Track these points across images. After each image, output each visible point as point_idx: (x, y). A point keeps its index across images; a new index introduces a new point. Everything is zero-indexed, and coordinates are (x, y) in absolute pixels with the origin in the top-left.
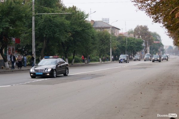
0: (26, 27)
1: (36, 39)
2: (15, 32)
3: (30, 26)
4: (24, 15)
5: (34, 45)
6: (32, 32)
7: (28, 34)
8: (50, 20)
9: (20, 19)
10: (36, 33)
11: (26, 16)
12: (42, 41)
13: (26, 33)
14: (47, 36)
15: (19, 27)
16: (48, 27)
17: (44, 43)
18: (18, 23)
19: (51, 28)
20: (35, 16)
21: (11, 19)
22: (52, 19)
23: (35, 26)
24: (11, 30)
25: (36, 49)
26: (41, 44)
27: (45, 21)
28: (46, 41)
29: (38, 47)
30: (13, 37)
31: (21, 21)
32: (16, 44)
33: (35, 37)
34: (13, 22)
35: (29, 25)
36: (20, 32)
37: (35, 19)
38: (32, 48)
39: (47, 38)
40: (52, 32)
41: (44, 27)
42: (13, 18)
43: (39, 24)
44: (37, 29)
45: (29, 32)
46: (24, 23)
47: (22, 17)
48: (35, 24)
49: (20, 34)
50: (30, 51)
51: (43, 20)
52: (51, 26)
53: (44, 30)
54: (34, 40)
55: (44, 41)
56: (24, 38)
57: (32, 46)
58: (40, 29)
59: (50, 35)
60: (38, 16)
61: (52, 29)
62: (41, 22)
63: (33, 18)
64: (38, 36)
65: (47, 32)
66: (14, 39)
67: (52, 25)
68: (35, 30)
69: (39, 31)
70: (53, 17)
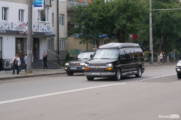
0: (143, 23)
1: (153, 35)
2: (132, 28)
3: (148, 22)
4: (141, 11)
5: (152, 41)
6: (149, 28)
7: (146, 30)
8: (168, 16)
9: (137, 15)
10: (153, 29)
11: (143, 12)
12: (159, 37)
13: (143, 29)
14: (165, 32)
15: (136, 23)
16: (165, 23)
17: (162, 39)
18: (134, 19)
19: (168, 23)
20: (152, 12)
21: (128, 16)
22: (169, 15)
23: (153, 22)
24: (128, 26)
25: (153, 45)
26: (158, 40)
27: (162, 17)
28: (163, 37)
29: (156, 43)
30: (131, 33)
31: (137, 18)
32: (133, 40)
33: (153, 33)
34: (130, 19)
35: (146, 21)
36: (137, 28)
37: (152, 15)
38: (149, 44)
39: (164, 34)
40: (170, 28)
41: (162, 23)
42: (129, 14)
43: (156, 20)
44: (154, 25)
45: (147, 28)
46: (142, 20)
47: (139, 14)
48: (153, 20)
49: (137, 31)
50: (147, 47)
51: (160, 16)
52: (169, 22)
53: (162, 26)
54: (152, 36)
55: (162, 38)
56: (142, 34)
57: (149, 42)
58: (157, 25)
59: (168, 30)
60: (155, 12)
61: (170, 25)
62: (158, 18)
63: (151, 14)
64: (156, 32)
65: (165, 28)
66: (131, 36)
67: (169, 20)
68: (153, 26)
69: (157, 27)
70: (170, 13)
